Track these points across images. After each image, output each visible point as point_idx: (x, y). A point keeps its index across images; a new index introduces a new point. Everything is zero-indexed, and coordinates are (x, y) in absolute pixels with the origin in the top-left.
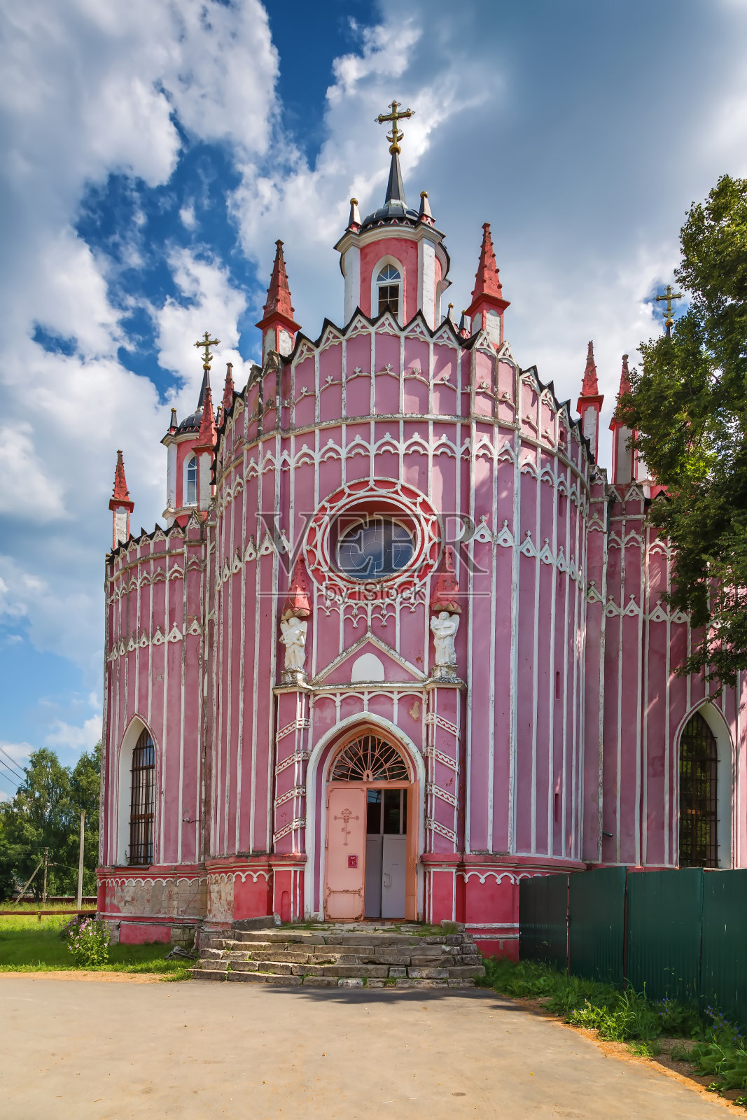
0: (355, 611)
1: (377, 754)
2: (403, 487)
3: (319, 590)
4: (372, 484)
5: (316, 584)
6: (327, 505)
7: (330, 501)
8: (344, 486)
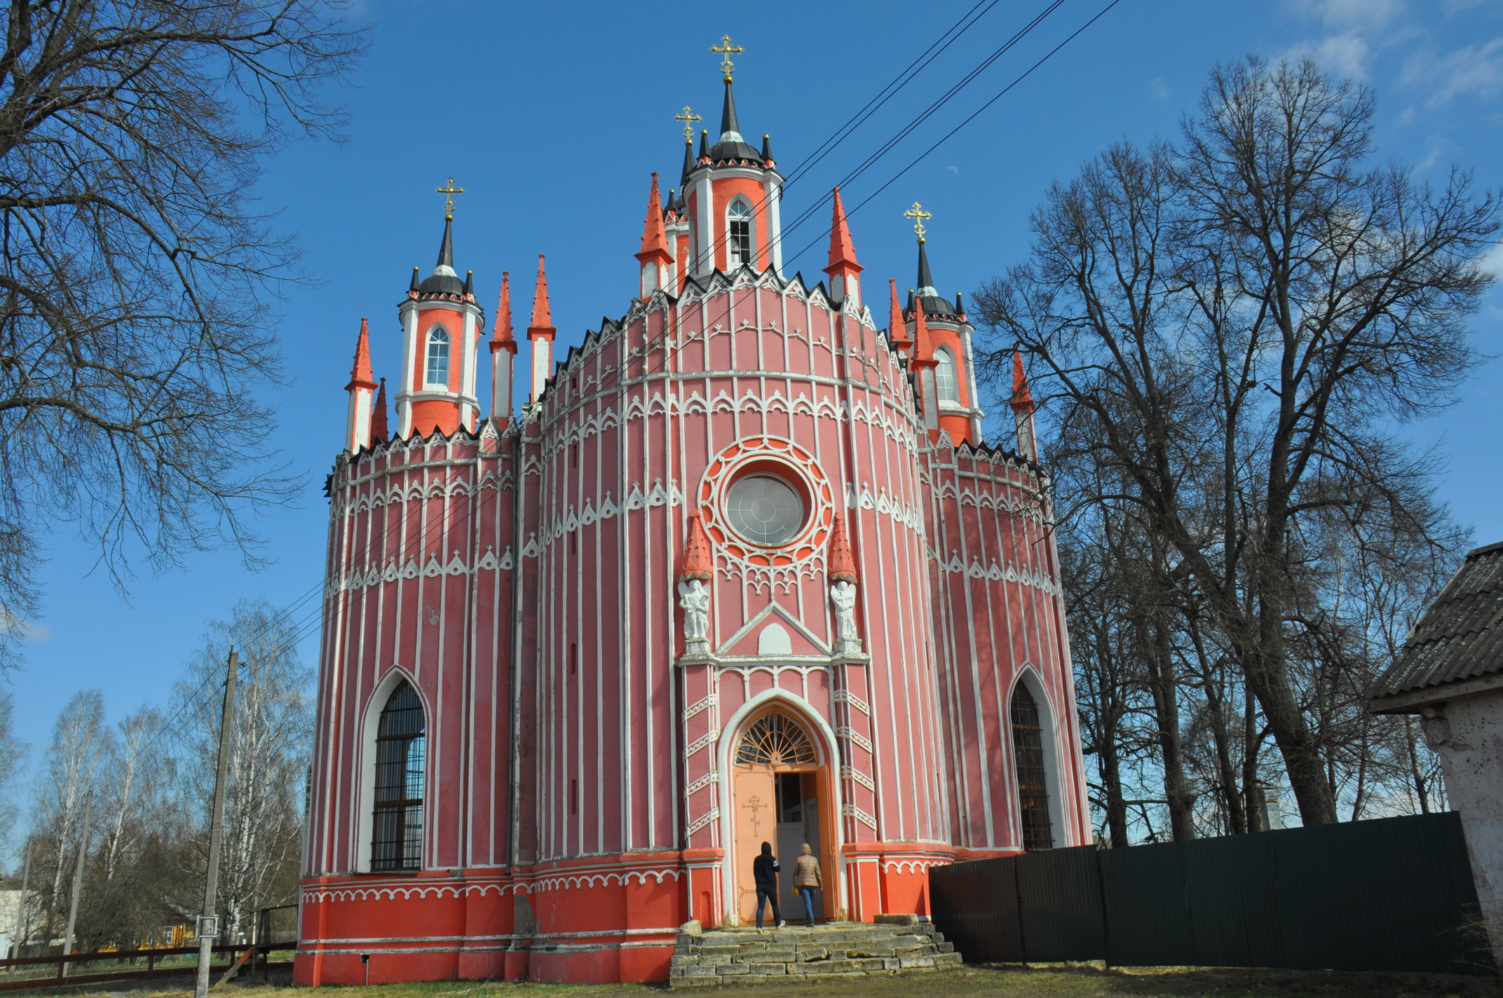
0: (758, 577)
1: (784, 734)
2: (795, 448)
3: (718, 551)
4: (766, 442)
5: (715, 544)
6: (722, 459)
7: (724, 455)
8: (739, 440)
